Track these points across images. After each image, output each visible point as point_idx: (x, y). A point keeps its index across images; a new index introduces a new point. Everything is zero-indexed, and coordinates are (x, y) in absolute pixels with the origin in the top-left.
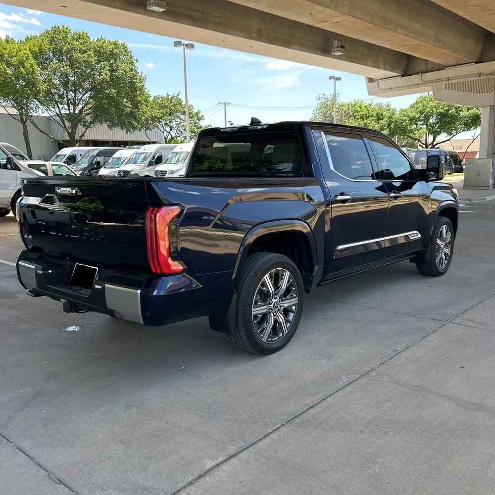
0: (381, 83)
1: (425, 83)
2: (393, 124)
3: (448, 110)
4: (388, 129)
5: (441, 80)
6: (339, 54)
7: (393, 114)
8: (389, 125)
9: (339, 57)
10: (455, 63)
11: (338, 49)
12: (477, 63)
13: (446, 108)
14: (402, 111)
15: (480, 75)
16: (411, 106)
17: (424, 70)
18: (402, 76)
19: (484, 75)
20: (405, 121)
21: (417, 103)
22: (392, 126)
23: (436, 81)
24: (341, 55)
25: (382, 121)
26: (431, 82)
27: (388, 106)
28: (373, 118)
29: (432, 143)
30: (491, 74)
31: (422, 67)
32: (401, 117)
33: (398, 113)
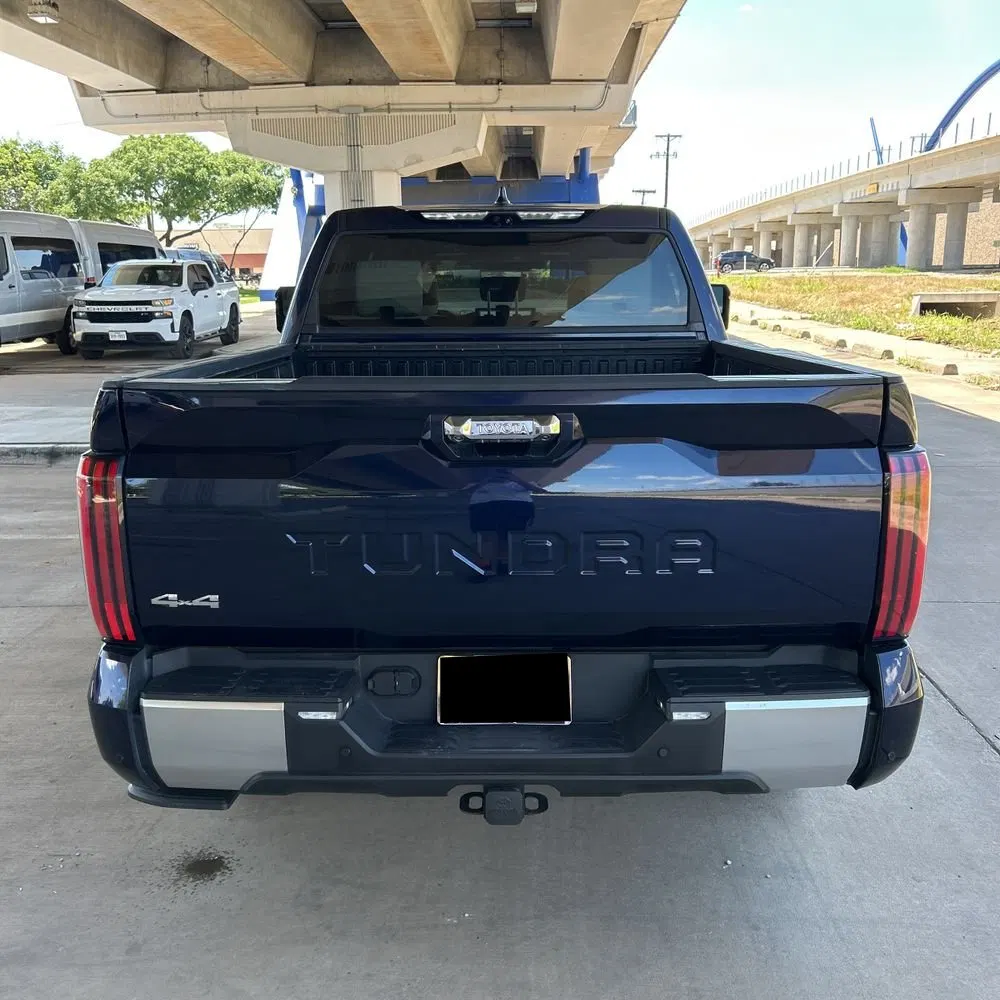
0: (112, 100)
1: (211, 111)
2: (82, 191)
3: (193, 171)
4: (72, 203)
5: (243, 111)
6: (41, 20)
7: (78, 169)
8: (73, 193)
9: (40, 29)
10: (269, 79)
11: (44, 8)
12: (307, 85)
13: (189, 166)
14: (96, 164)
15: (317, 109)
16: (113, 155)
17: (203, 85)
18: (158, 91)
19: (324, 110)
20: (108, 185)
21: (125, 150)
22: (81, 195)
23: (233, 111)
24: (46, 25)
25: (54, 183)
26: (223, 111)
27: (56, 151)
28: (29, 173)
29: (166, 236)
30: (338, 111)
31: (198, 78)
32: (97, 176)
33: (87, 167)
